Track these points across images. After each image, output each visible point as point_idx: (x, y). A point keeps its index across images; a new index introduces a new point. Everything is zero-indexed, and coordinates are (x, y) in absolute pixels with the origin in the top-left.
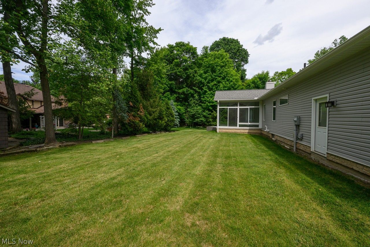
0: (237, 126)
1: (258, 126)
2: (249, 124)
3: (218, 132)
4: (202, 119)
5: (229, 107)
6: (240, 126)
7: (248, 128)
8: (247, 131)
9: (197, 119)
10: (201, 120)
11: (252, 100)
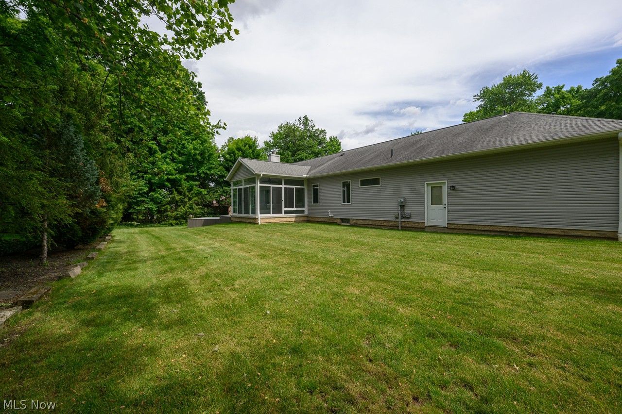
0: (282, 213)
1: (303, 212)
2: (295, 209)
3: (259, 224)
4: (149, 206)
5: (272, 186)
6: (286, 212)
7: (294, 215)
8: (293, 219)
9: (138, 205)
10: (146, 208)
11: (297, 177)
